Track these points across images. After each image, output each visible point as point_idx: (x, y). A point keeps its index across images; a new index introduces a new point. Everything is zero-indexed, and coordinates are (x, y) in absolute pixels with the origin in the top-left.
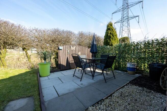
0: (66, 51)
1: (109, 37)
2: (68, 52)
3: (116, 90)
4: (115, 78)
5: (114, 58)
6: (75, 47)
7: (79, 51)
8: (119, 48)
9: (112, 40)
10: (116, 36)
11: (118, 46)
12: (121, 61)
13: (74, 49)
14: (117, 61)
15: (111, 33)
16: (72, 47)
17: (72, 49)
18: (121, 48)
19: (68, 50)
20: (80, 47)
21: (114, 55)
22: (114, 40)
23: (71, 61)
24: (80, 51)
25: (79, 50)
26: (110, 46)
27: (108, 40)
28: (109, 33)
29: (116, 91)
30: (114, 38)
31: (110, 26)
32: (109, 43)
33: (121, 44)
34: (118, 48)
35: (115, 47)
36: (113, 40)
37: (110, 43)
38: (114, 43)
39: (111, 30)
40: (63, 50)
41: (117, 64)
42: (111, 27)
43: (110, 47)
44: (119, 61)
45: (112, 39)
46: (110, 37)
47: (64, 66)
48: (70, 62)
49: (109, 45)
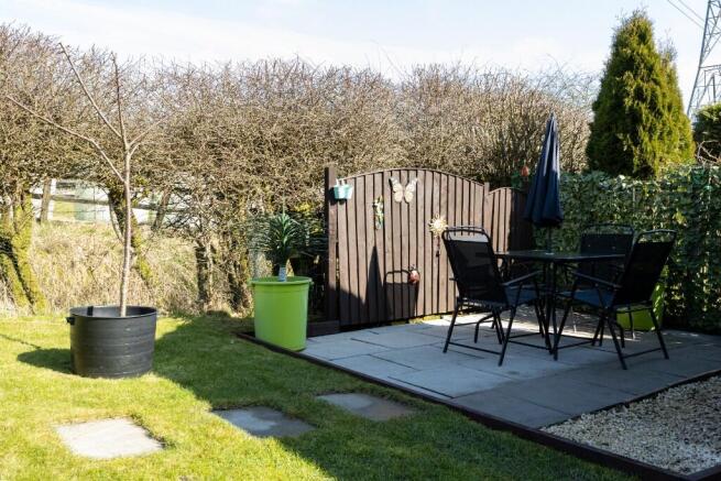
0: (370, 211)
1: (628, 121)
2: (380, 213)
3: (670, 384)
4: (667, 357)
5: (660, 252)
6: (413, 182)
7: (436, 209)
8: (694, 196)
9: (647, 139)
10: (675, 107)
11: (685, 183)
12: (702, 275)
13: (410, 197)
14: (681, 273)
15: (639, 95)
16: (397, 186)
17: (398, 197)
18: (705, 196)
19: (379, 206)
20: (444, 184)
21: (658, 237)
22: (661, 138)
23: (393, 272)
24: (444, 210)
25: (436, 201)
26: (634, 176)
27: (621, 136)
28: (631, 90)
29: (672, 387)
30: (659, 126)
31: (634, 40)
32: (630, 154)
33: (707, 171)
34: (685, 195)
35: (664, 186)
36: (655, 137)
37: (636, 161)
38: (658, 155)
39: (644, 71)
40: (351, 204)
41: (679, 292)
42: (643, 50)
43: (636, 182)
44: (691, 276)
45: (651, 131)
46: (635, 117)
47: (359, 299)
48: (389, 279)
49: (626, 168)
